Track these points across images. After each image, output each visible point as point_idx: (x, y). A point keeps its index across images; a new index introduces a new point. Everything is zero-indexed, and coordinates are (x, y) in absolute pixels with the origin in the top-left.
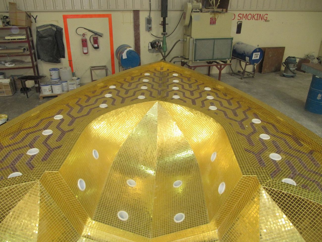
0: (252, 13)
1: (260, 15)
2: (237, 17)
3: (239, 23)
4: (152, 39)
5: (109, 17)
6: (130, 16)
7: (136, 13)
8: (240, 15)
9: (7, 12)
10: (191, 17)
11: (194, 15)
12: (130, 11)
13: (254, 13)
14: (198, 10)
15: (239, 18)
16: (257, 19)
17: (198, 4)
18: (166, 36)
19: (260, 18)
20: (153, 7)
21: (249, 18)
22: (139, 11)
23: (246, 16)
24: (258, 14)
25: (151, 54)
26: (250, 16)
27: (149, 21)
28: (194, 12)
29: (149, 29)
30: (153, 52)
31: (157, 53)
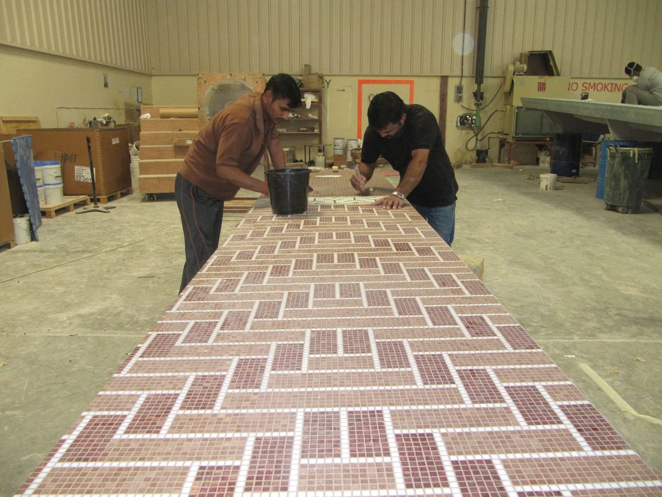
0: (604, 82)
1: (616, 84)
2: (581, 87)
3: (584, 94)
4: (462, 112)
5: (411, 83)
6: (436, 84)
7: (444, 80)
8: (585, 85)
9: (301, 75)
10: (513, 81)
11: (516, 79)
12: (437, 76)
13: (607, 82)
14: (522, 73)
15: (584, 89)
16: (611, 91)
17: (522, 66)
18: (481, 107)
19: (616, 89)
20: (465, 73)
21: (599, 89)
22: (447, 76)
23: (595, 86)
24: (612, 84)
25: (459, 131)
26: (600, 87)
27: (459, 89)
28: (517, 75)
29: (459, 99)
30: (462, 130)
31: (467, 131)
